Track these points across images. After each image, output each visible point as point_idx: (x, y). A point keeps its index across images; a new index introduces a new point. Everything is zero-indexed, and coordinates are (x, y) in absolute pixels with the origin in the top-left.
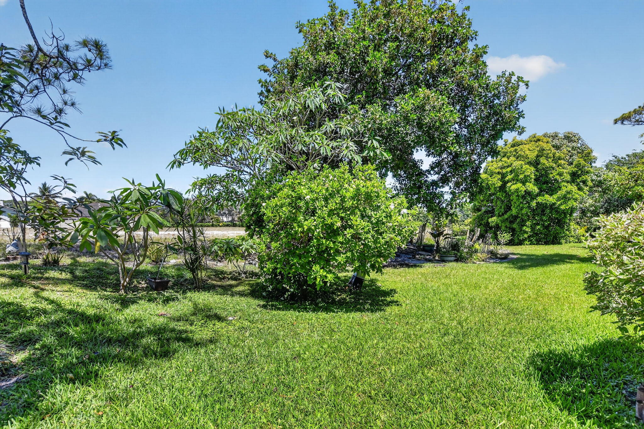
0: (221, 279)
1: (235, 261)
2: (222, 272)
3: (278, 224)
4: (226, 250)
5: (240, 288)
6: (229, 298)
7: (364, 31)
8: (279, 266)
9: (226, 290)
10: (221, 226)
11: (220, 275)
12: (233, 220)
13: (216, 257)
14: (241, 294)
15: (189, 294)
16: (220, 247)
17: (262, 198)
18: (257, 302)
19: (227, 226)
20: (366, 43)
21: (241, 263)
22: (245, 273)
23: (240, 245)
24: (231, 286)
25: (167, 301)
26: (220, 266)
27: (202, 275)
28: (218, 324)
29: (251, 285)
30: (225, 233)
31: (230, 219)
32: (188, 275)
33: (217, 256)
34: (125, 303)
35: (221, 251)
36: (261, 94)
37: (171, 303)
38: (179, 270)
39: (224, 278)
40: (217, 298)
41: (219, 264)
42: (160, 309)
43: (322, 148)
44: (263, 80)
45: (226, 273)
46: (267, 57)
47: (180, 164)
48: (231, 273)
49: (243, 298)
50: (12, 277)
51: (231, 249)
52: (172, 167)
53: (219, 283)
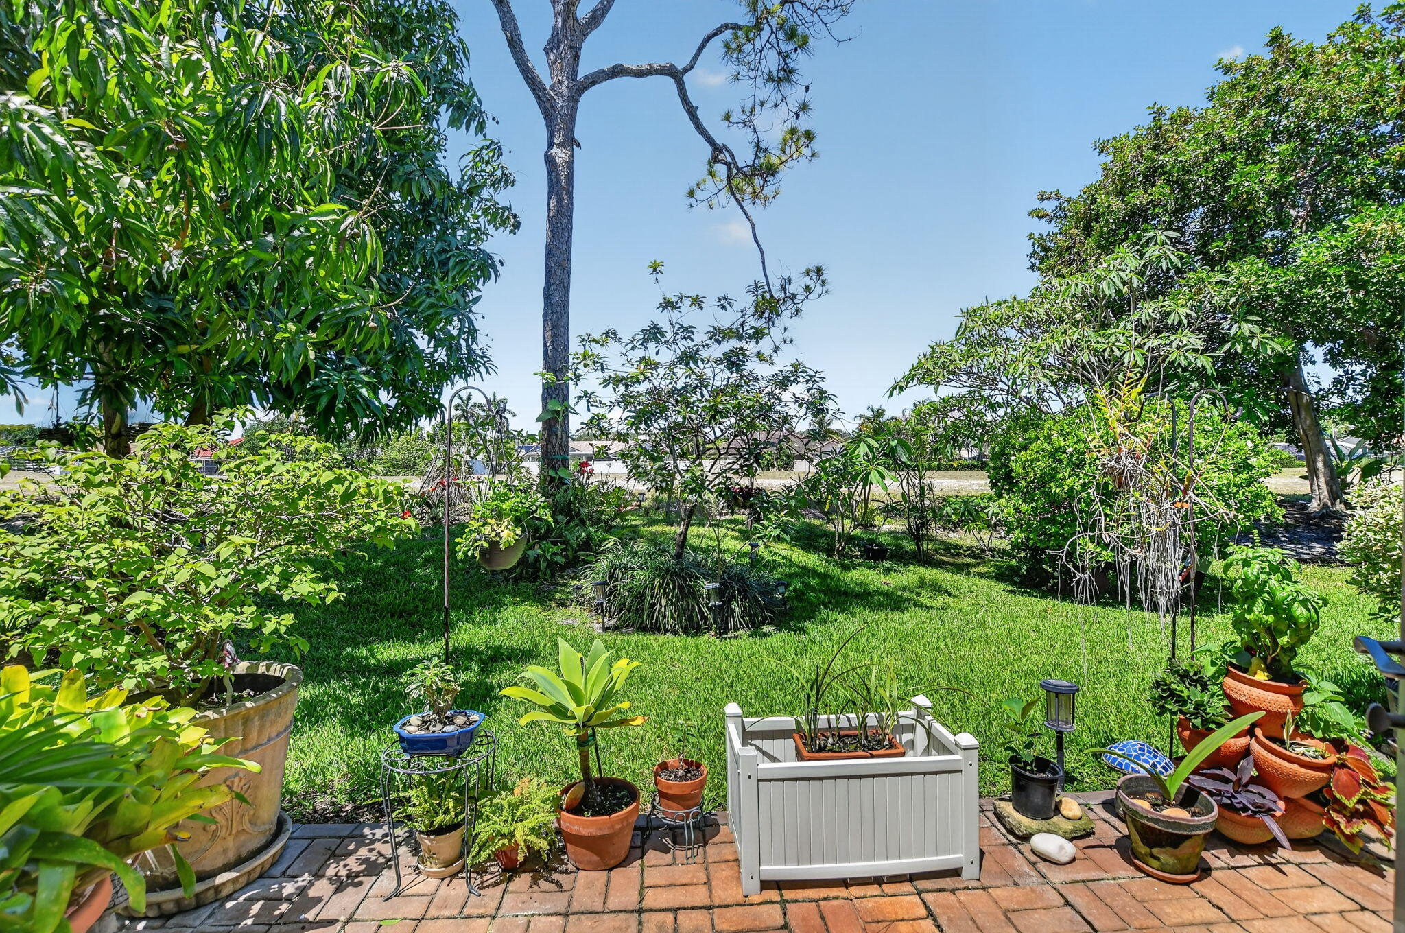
0: (953, 556)
1: (976, 531)
2: (956, 546)
3: (1033, 482)
4: (963, 514)
5: (982, 569)
6: (964, 578)
7: (1221, 137)
8: (1031, 536)
9: (959, 568)
10: (956, 469)
11: (952, 549)
12: (981, 455)
13: (948, 523)
14: (982, 575)
15: (911, 568)
16: (954, 509)
17: (1013, 447)
18: (1003, 586)
19: (970, 467)
20: (1227, 157)
21: (985, 535)
22: (991, 550)
23: (983, 508)
24: (968, 565)
25: (888, 571)
26: (953, 537)
27: (928, 547)
28: (951, 600)
29: (999, 568)
30: (963, 483)
31: (975, 453)
32: (910, 546)
33: (950, 521)
34: (846, 568)
35: (956, 514)
36: (1034, 254)
37: (893, 574)
38: (896, 538)
39: (958, 554)
40: (948, 575)
41: (951, 535)
42: (883, 578)
43: (1127, 355)
44: (1036, 236)
45: (961, 548)
46: (1042, 200)
47: (901, 389)
48: (968, 549)
49: (983, 581)
50: (740, 531)
51: (970, 513)
52: (891, 394)
53: (952, 560)
